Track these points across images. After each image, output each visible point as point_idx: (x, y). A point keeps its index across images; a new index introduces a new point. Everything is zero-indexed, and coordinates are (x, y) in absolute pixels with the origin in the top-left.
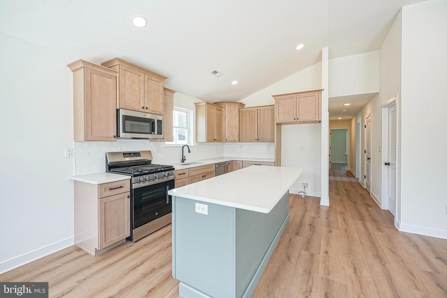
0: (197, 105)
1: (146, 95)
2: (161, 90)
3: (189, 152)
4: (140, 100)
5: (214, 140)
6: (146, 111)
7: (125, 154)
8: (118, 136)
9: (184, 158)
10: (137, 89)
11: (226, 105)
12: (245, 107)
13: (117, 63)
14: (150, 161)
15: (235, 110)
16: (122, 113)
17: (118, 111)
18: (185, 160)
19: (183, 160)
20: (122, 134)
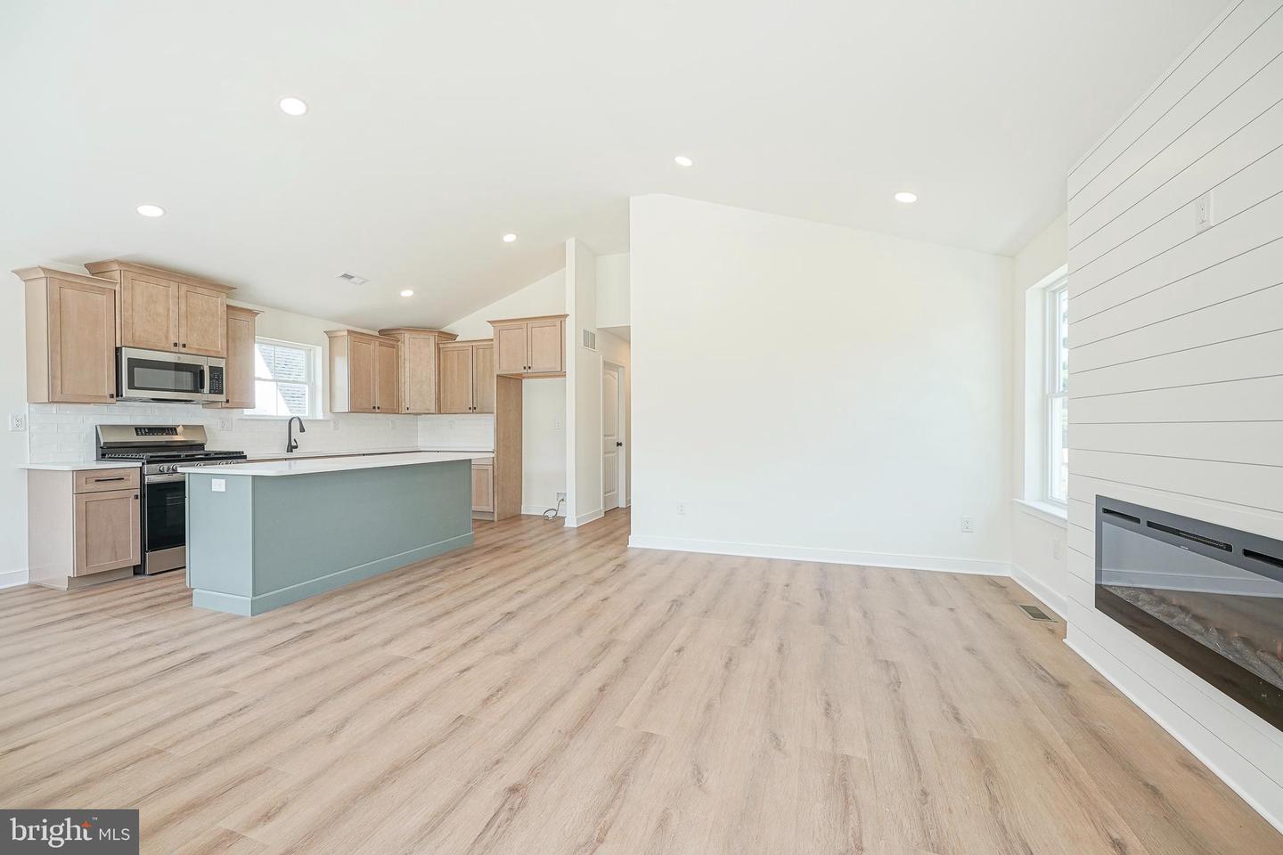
0: (331, 336)
1: (183, 322)
2: (221, 310)
3: (302, 430)
4: (168, 331)
5: (374, 408)
6: (183, 350)
7: (139, 430)
8: (118, 393)
9: (294, 444)
10: (161, 310)
11: (407, 335)
12: (458, 339)
13: (116, 267)
14: (201, 446)
15: (428, 346)
16: (127, 354)
17: (118, 350)
18: (296, 447)
19: (291, 448)
20: (126, 392)
